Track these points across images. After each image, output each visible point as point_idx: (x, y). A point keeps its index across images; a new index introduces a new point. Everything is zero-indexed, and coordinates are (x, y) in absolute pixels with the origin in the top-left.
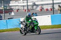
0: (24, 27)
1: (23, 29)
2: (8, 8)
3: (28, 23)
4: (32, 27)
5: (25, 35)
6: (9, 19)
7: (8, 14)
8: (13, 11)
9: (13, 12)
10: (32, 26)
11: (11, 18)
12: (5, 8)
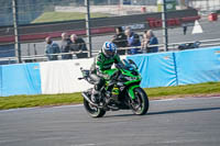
0: (94, 91)
1: (93, 97)
2: (178, 8)
3: (105, 77)
4: (119, 91)
5: (101, 116)
6: (181, 48)
7: (179, 30)
8: (199, 18)
9: (196, 22)
10: (119, 87)
11: (191, 46)
12: (169, 6)
